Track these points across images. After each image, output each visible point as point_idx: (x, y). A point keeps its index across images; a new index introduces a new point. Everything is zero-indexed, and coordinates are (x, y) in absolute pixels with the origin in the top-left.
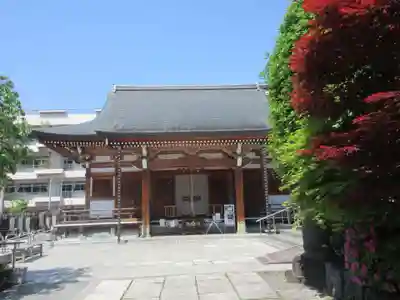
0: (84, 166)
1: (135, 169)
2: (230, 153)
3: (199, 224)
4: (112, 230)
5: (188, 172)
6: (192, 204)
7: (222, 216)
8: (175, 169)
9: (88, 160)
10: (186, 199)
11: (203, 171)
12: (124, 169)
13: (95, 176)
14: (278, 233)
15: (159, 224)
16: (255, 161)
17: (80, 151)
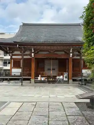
0: (10, 55)
1: (29, 57)
2: (67, 52)
3: (54, 79)
4: (20, 80)
5: (50, 59)
6: (52, 72)
7: (63, 77)
8: (45, 58)
9: (11, 53)
10: (49, 69)
11: (56, 59)
12: (25, 57)
13: (14, 59)
14: (85, 85)
15: (38, 78)
16: (78, 55)
17: (8, 49)
